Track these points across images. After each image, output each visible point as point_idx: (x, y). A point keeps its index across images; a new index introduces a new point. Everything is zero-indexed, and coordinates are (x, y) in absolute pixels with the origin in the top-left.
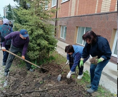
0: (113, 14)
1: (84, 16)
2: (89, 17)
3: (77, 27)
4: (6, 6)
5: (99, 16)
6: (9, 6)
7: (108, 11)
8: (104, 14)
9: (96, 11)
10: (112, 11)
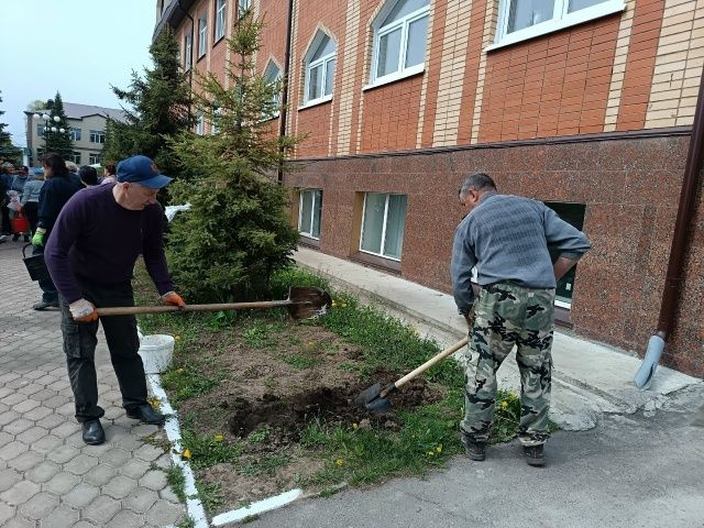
0: (467, 154)
1: (382, 156)
2: (398, 159)
3: (361, 194)
4: (37, 102)
5: (427, 157)
6: (56, 106)
7: (452, 142)
8: (443, 152)
9: (419, 141)
10: (465, 144)
